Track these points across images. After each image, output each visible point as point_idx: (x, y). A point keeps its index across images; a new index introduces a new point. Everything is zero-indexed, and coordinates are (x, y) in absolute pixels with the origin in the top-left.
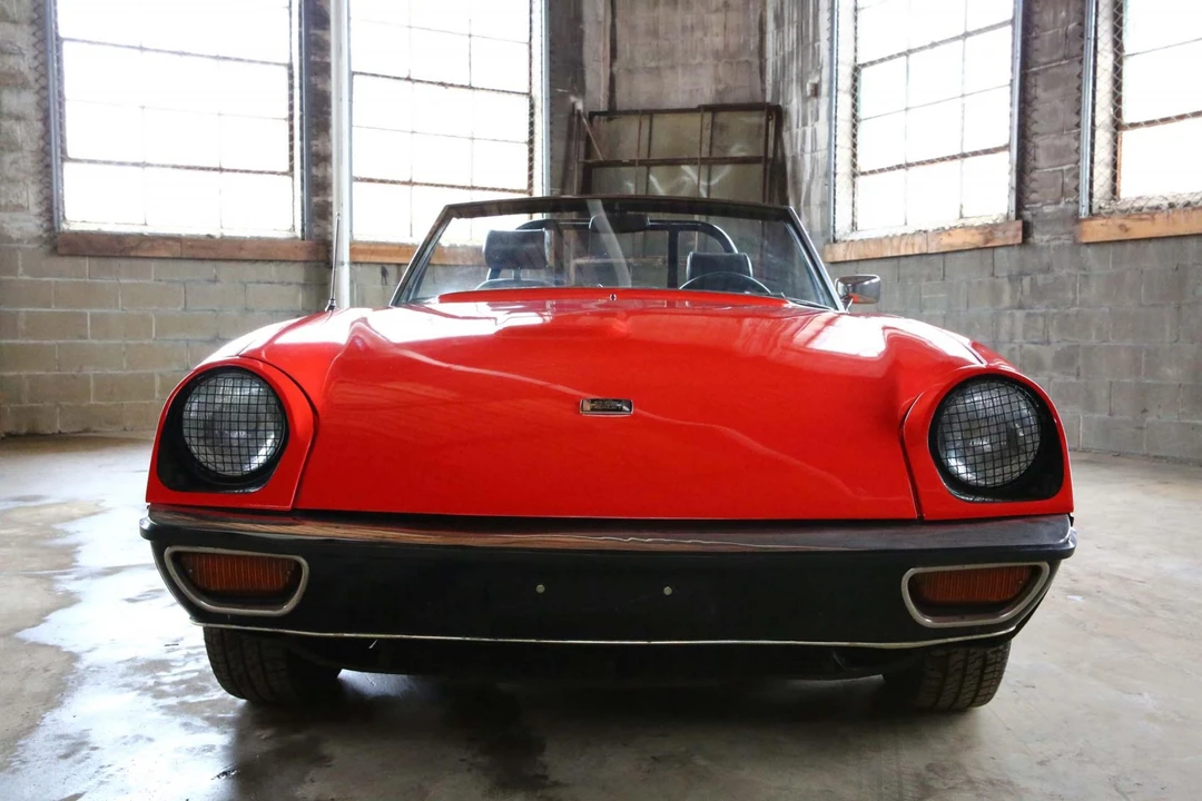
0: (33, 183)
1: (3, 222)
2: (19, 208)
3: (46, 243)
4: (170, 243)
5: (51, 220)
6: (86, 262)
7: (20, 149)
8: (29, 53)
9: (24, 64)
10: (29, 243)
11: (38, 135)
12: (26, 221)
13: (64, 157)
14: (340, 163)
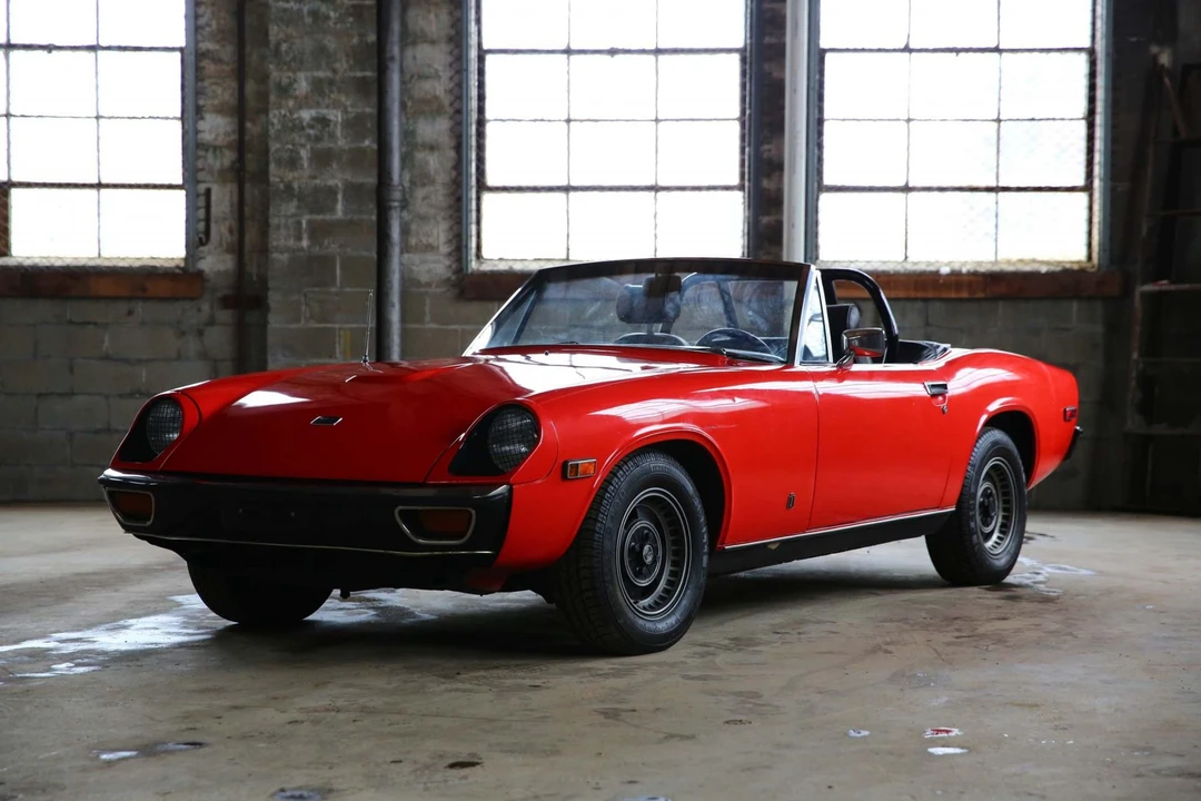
0: (444, 219)
1: (413, 264)
2: (430, 248)
3: (454, 286)
5: (459, 260)
7: (433, 182)
8: (446, 74)
9: (439, 88)
10: (437, 286)
11: (450, 164)
12: (434, 262)
13: (482, 187)
14: (793, 171)
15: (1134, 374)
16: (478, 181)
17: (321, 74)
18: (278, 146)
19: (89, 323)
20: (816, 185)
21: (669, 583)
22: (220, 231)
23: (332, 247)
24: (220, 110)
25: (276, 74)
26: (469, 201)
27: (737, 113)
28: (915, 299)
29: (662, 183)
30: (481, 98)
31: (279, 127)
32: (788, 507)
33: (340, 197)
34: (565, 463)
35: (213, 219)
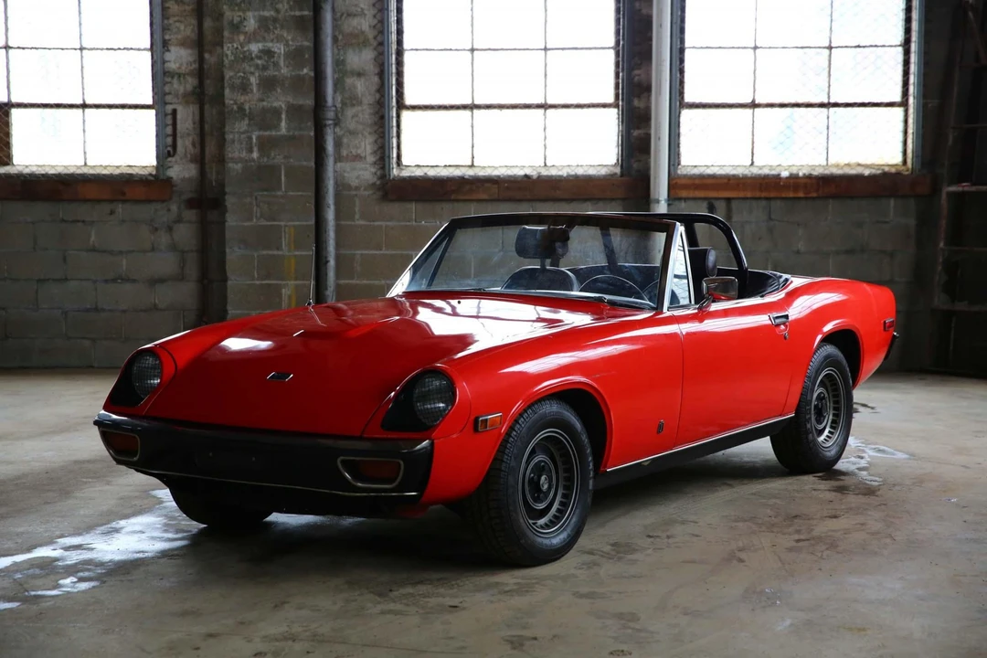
0: (370, 133)
1: (344, 171)
2: (358, 158)
3: (379, 189)
4: (487, 185)
5: (383, 168)
6: (413, 206)
7: (360, 103)
8: (370, 13)
9: (365, 24)
10: (365, 190)
11: (374, 88)
12: (362, 169)
13: (401, 106)
14: (659, 93)
15: (941, 260)
16: (398, 102)
17: (266, 14)
18: (232, 74)
19: (78, 221)
20: (678, 102)
21: (562, 504)
22: (184, 145)
23: (278, 158)
24: (183, 44)
25: (230, 14)
26: (390, 118)
27: (612, 42)
28: (759, 198)
29: (550, 102)
30: (400, 32)
31: (233, 58)
32: (658, 432)
33: (283, 116)
34: (477, 419)
35: (179, 135)
